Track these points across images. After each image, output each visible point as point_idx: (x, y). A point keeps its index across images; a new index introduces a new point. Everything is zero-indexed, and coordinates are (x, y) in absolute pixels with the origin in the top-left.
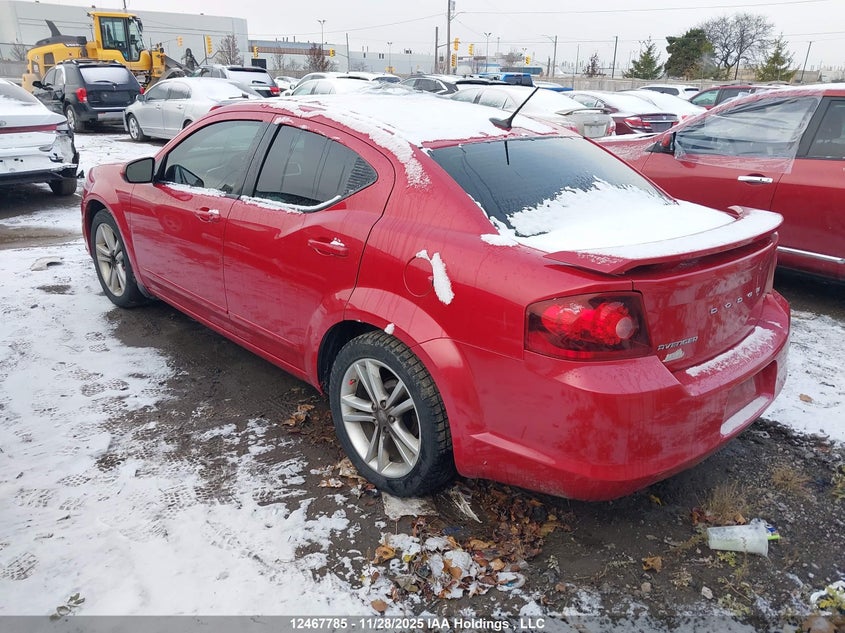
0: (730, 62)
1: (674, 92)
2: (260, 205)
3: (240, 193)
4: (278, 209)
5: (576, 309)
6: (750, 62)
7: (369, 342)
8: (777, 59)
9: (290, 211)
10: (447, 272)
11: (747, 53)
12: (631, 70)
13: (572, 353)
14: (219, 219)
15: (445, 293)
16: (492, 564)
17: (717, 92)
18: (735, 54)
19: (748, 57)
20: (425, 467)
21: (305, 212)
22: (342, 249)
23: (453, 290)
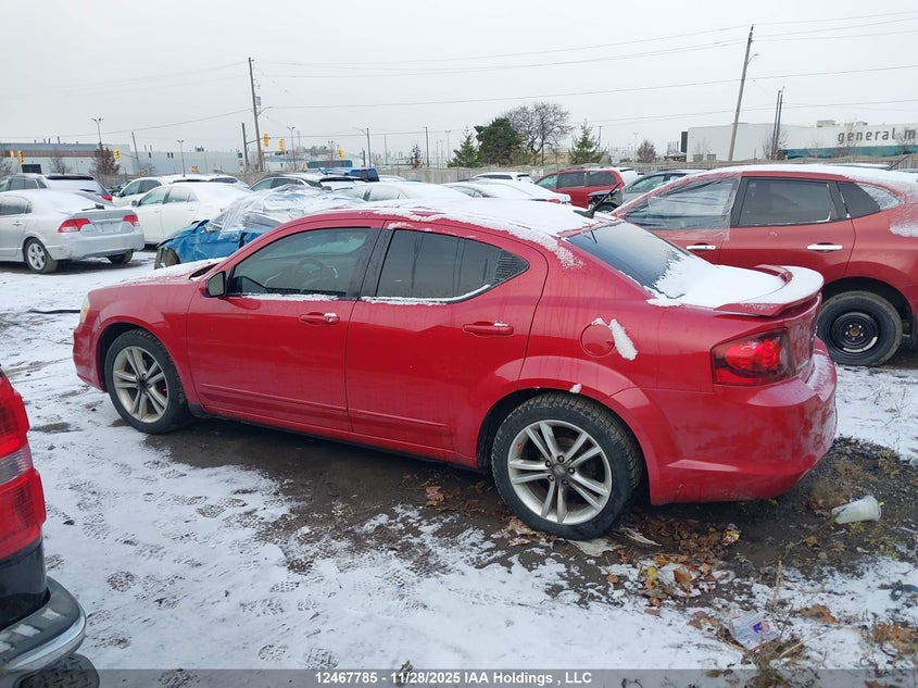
0: (536, 147)
1: (509, 178)
2: (389, 303)
3: (358, 295)
4: (415, 304)
5: (754, 345)
6: (554, 147)
7: (545, 405)
8: (585, 143)
9: (431, 304)
10: (627, 333)
11: (549, 139)
12: (455, 160)
13: (750, 380)
14: (337, 322)
15: (627, 350)
16: (701, 568)
17: (555, 177)
18: (539, 140)
19: (551, 142)
20: (619, 504)
21: (449, 303)
22: (505, 329)
23: (636, 348)
